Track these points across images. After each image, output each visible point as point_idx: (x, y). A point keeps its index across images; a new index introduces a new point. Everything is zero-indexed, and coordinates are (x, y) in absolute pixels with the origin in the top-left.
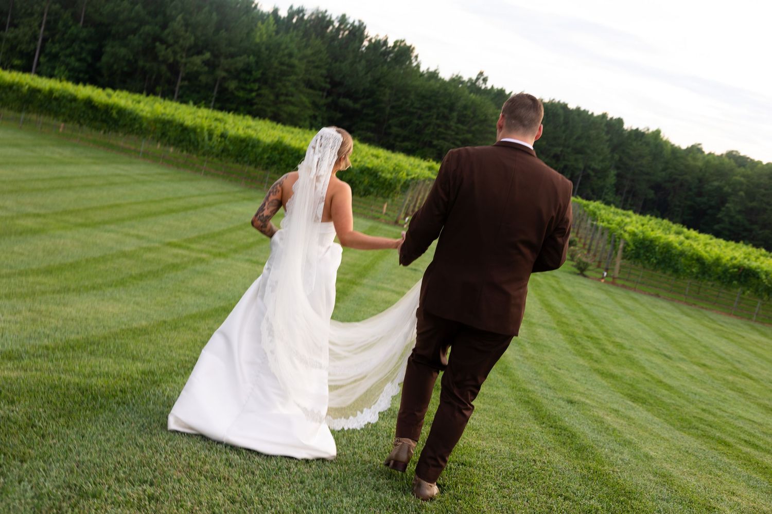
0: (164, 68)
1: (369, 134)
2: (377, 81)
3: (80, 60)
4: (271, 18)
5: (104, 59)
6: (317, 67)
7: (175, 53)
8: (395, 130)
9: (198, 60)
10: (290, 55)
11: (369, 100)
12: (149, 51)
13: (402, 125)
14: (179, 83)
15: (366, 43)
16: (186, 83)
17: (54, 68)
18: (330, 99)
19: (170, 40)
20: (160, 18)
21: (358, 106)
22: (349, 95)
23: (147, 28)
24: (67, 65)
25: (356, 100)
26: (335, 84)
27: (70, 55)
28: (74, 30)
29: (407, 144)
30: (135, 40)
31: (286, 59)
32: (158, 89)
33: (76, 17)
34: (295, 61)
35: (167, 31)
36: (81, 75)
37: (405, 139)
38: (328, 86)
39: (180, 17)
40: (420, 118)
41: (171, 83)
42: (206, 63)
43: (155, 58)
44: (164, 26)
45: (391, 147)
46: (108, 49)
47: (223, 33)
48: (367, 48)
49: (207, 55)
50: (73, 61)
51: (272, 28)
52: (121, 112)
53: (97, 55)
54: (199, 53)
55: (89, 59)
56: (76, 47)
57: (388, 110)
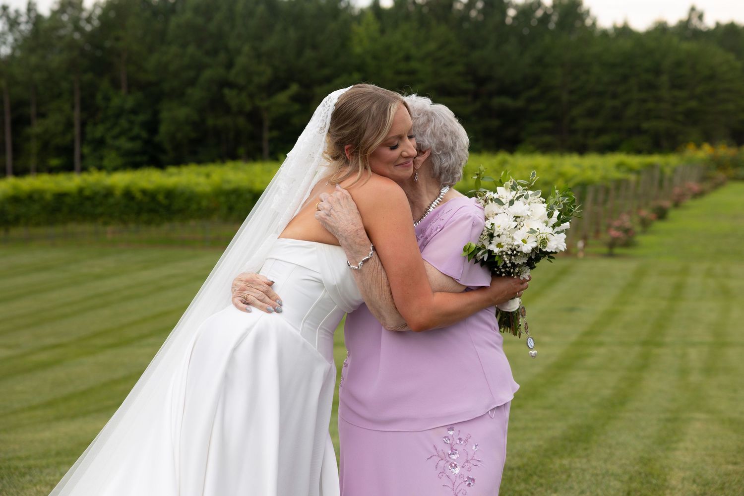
0: (241, 121)
1: (547, 139)
2: (539, 61)
3: (133, 139)
4: (370, 17)
5: (163, 129)
6: (450, 64)
7: (251, 96)
8: (582, 123)
9: (282, 97)
10: (407, 58)
11: (535, 92)
12: (217, 104)
13: (592, 114)
14: (267, 135)
15: (512, 12)
16: (275, 133)
17: (101, 158)
18: (478, 105)
19: (241, 81)
20: (222, 57)
21: (520, 103)
22: (503, 91)
23: (207, 74)
24: (118, 149)
25: (515, 95)
26: (481, 81)
27: (116, 137)
28: (116, 101)
29: (605, 139)
30: (196, 94)
31: (402, 66)
32: (241, 151)
33: (116, 84)
34: (414, 65)
35: (234, 72)
36: (138, 159)
37: (600, 132)
38: (471, 86)
39: (246, 48)
40: (614, 96)
41: (255, 138)
42: (295, 99)
43: (227, 110)
44: (230, 65)
45: (582, 150)
46: (164, 115)
47: (309, 53)
48: (515, 18)
49: (294, 88)
50: (125, 144)
51: (375, 27)
52: (170, 194)
53: (152, 126)
54: (285, 87)
55: (144, 134)
56: (123, 123)
57: (565, 97)
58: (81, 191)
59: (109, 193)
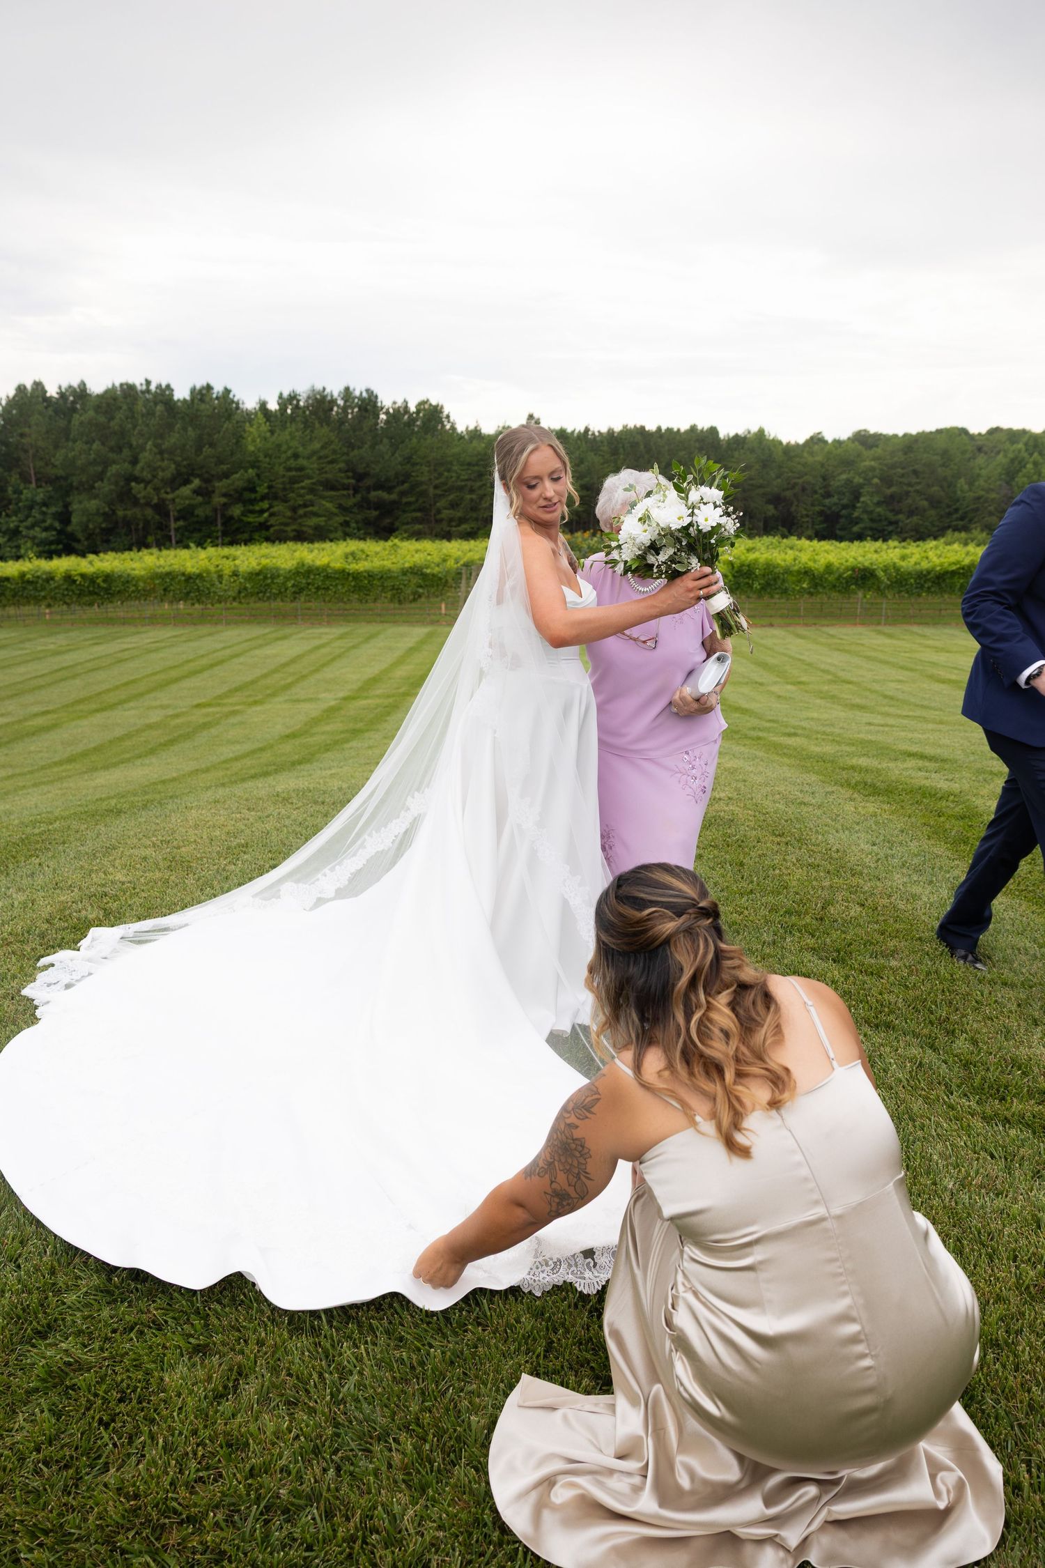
0: (149, 512)
1: (418, 527)
2: (408, 460)
3: (46, 529)
4: (260, 415)
5: (74, 519)
6: (331, 462)
7: (156, 489)
8: (446, 514)
9: (186, 491)
10: (296, 456)
11: (406, 486)
12: (125, 496)
13: (454, 505)
14: (173, 525)
15: (383, 417)
16: (181, 523)
17: (18, 547)
18: (358, 497)
19: (146, 475)
20: (126, 452)
21: (394, 497)
22: (379, 486)
23: (114, 469)
24: (33, 538)
25: (389, 490)
26: (360, 477)
27: (32, 527)
28: (26, 494)
29: (465, 527)
30: (105, 487)
31: (292, 463)
32: (150, 539)
33: (25, 479)
34: (302, 462)
35: (139, 467)
36: (53, 547)
37: (462, 521)
38: (353, 481)
39: (149, 445)
40: (472, 491)
41: (163, 527)
42: (197, 492)
43: (136, 502)
44: (135, 461)
45: (448, 536)
46: (75, 506)
47: (207, 450)
48: (387, 422)
49: (196, 482)
50: (38, 533)
51: (265, 428)
52: (108, 578)
53: (65, 518)
54: (187, 482)
55: (57, 525)
56: (35, 512)
57: (431, 491)
58: (23, 575)
59: (50, 578)
